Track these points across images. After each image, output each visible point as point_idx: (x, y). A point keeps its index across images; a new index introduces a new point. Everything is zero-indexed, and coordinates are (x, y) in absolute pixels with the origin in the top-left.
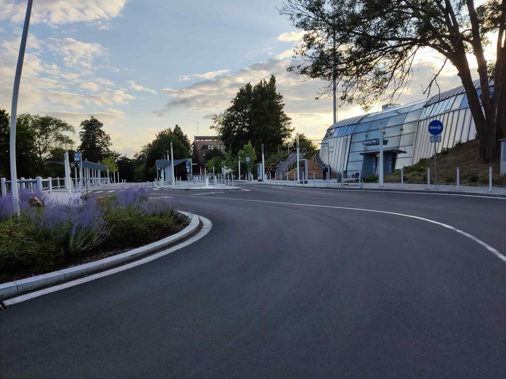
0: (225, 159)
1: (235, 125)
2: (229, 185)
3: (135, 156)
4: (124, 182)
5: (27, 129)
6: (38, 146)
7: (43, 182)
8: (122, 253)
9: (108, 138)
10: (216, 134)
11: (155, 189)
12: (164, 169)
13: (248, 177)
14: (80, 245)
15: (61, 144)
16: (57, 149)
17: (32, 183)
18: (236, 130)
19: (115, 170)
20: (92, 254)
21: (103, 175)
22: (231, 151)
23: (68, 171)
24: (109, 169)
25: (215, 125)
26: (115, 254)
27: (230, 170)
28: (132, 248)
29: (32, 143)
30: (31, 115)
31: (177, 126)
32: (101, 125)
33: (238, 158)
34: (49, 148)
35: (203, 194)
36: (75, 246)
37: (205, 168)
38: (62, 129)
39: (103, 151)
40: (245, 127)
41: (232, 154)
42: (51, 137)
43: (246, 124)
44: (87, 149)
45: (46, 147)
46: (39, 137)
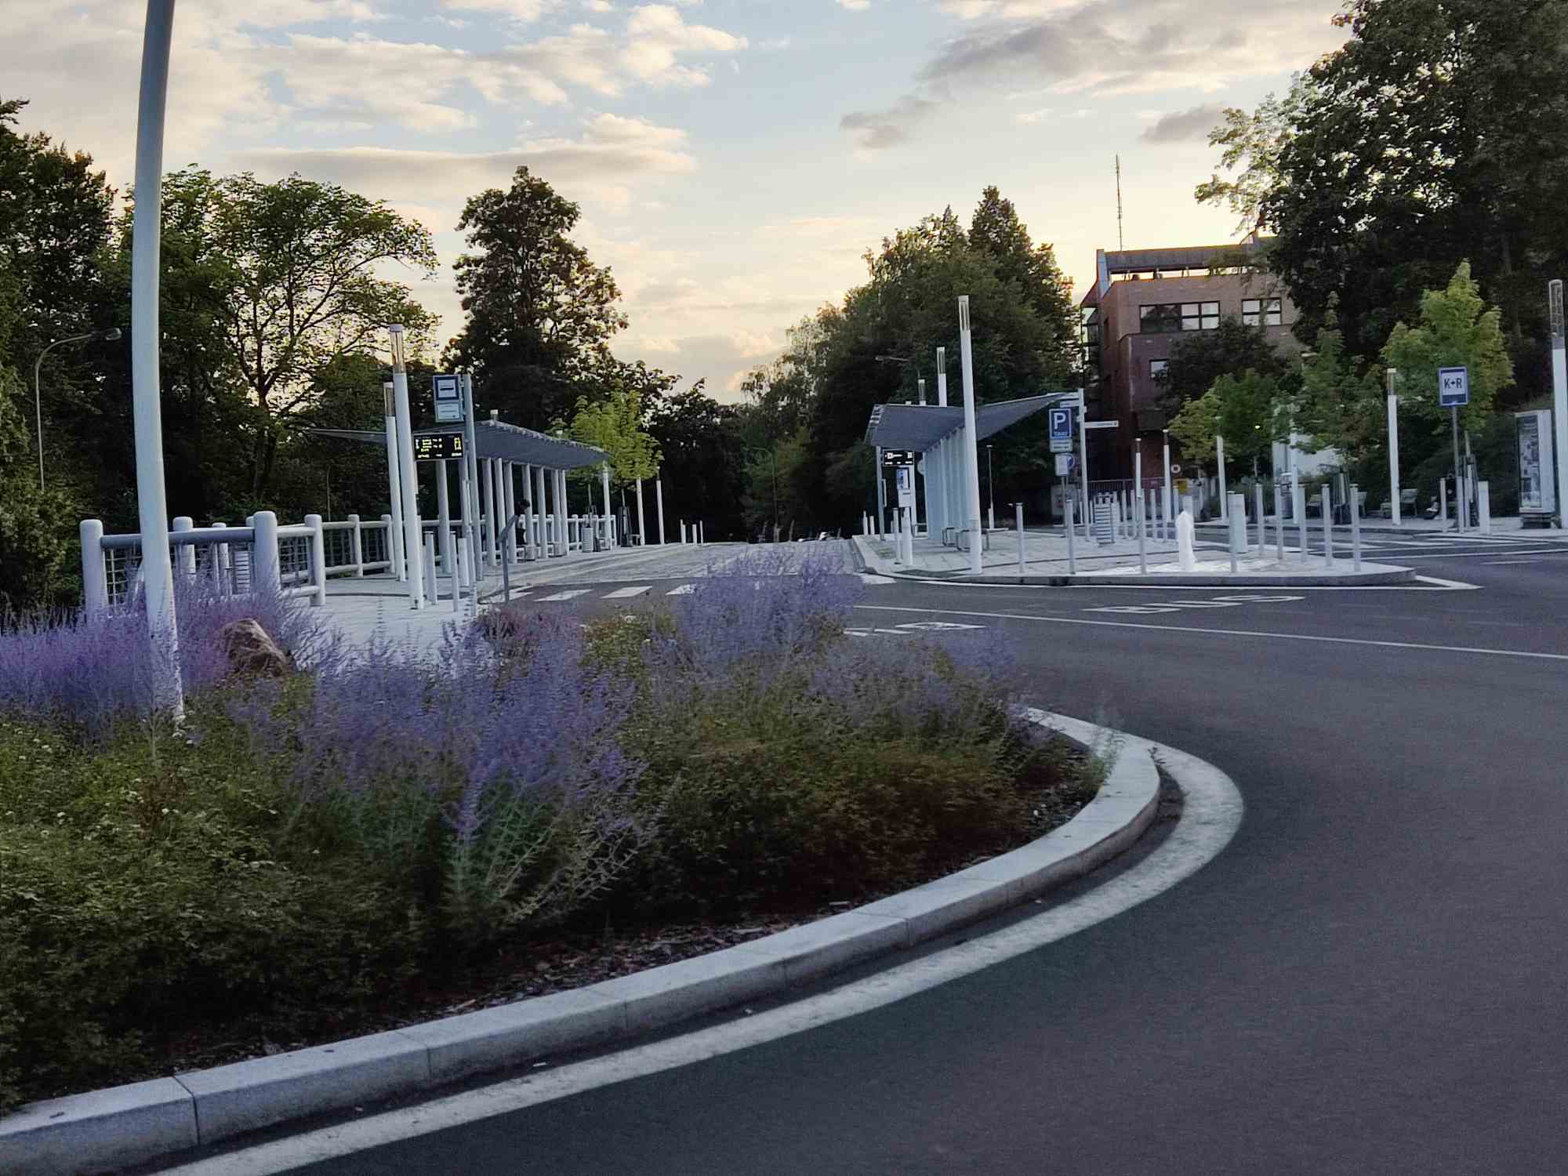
0: (1294, 384)
1: (1362, 167)
2: (1329, 552)
3: (748, 387)
4: (689, 539)
5: (195, 254)
6: (250, 344)
7: (283, 541)
8: (721, 947)
9: (602, 288)
10: (1238, 229)
11: (868, 579)
12: (918, 457)
13: (1451, 497)
14: (502, 893)
15: (363, 330)
16: (342, 361)
17: (225, 546)
18: (1369, 198)
19: (645, 469)
20: (564, 946)
21: (582, 500)
22: (1338, 332)
23: (404, 482)
24: (613, 466)
25: (1229, 177)
26: (682, 952)
27: (1329, 457)
28: (776, 922)
29: (222, 331)
30: (214, 177)
31: (991, 194)
32: (566, 213)
33: (1381, 380)
34: (305, 354)
35: (1166, 608)
36: (476, 896)
37: (1166, 448)
38: (368, 246)
39: (581, 361)
40: (1427, 175)
41: (1343, 358)
42: (313, 295)
43: (1438, 159)
44: (495, 358)
45: (289, 349)
46: (254, 296)
